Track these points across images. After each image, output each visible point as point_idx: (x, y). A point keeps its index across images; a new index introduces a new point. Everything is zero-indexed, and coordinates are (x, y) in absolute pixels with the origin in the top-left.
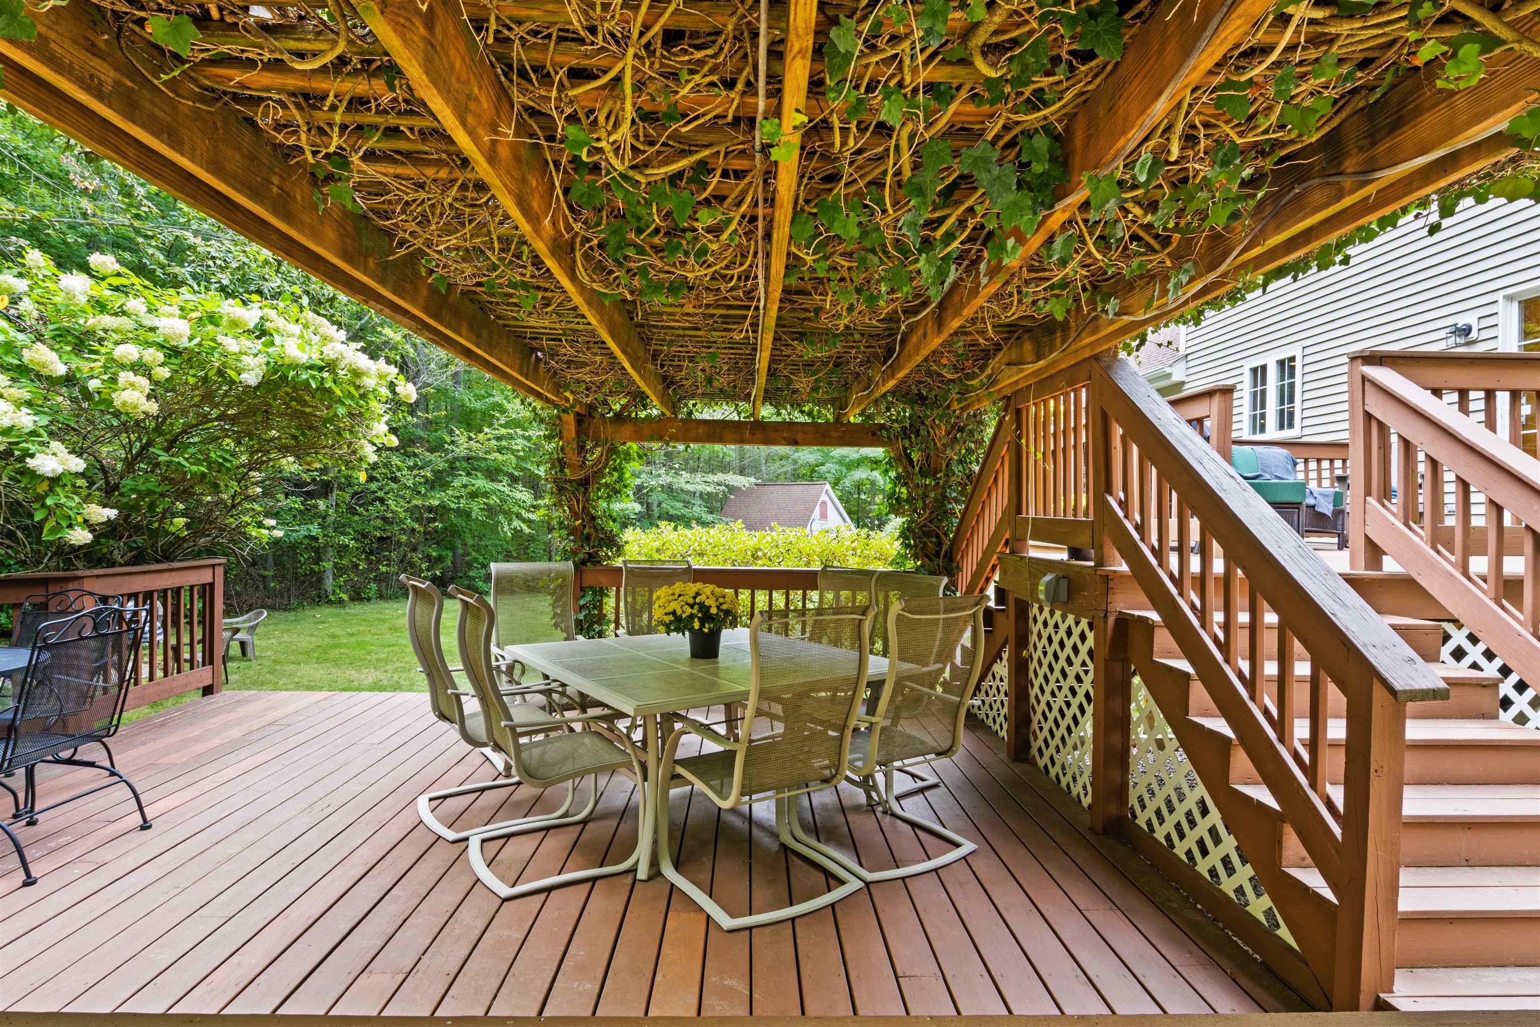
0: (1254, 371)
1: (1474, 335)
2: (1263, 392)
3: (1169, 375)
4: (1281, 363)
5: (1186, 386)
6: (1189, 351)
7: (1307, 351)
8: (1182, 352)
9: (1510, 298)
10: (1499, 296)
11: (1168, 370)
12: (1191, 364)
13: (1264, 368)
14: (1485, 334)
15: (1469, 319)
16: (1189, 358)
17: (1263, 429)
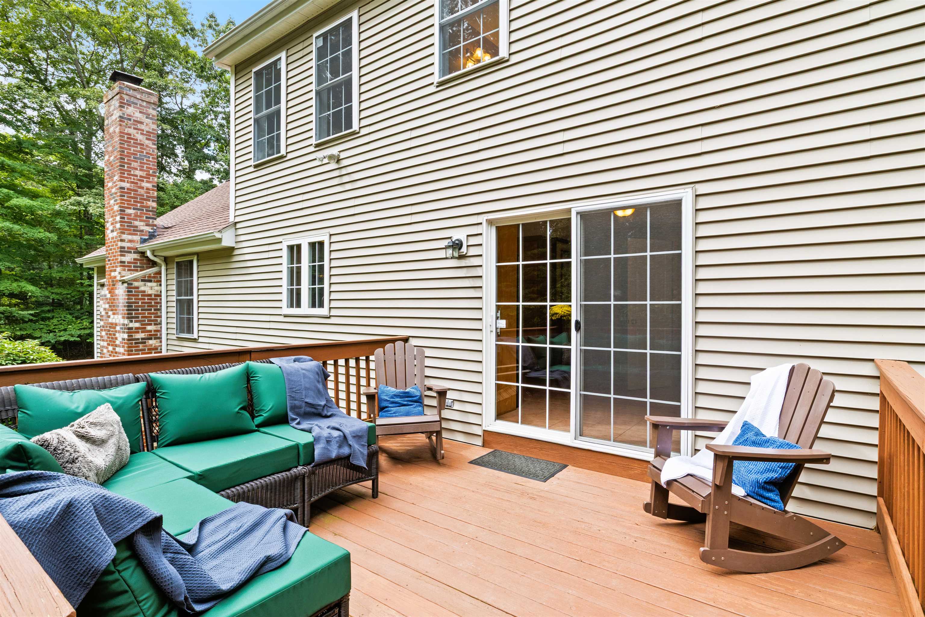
0: (291, 248)
1: (464, 250)
2: (299, 269)
3: (220, 240)
4: (312, 245)
5: (236, 252)
6: (238, 219)
7: (334, 239)
8: (232, 219)
9: (490, 222)
10: (482, 219)
11: (218, 235)
12: (240, 232)
13: (299, 247)
14: (473, 251)
15: (459, 235)
16: (238, 226)
17: (299, 305)
